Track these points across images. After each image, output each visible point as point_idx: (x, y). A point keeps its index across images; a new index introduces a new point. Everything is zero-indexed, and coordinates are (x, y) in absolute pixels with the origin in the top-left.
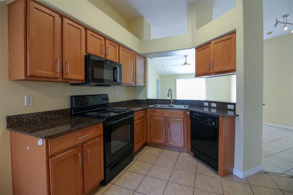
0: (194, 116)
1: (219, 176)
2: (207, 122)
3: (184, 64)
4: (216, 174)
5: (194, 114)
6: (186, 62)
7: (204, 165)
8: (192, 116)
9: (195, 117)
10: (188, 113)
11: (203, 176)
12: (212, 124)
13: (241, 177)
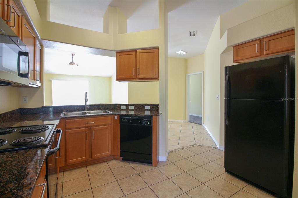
0: (125, 120)
1: (154, 167)
2: (142, 123)
3: (70, 64)
4: (151, 167)
5: (123, 117)
6: (72, 62)
7: (136, 164)
8: (123, 120)
9: (127, 120)
10: (116, 117)
11: (145, 173)
12: (147, 123)
13: (165, 161)
